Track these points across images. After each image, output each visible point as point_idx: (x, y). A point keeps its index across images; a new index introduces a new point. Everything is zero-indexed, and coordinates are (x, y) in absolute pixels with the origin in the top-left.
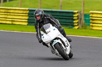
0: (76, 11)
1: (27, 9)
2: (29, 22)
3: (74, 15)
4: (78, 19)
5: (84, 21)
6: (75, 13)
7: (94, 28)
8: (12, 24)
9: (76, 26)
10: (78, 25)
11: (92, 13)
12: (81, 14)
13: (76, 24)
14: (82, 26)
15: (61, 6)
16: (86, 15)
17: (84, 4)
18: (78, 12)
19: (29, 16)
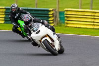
0: (51, 9)
1: (4, 7)
2: (5, 21)
3: (49, 13)
4: (53, 16)
5: (59, 19)
6: (50, 11)
7: (68, 25)
9: (51, 23)
11: (67, 11)
12: (56, 12)
13: (52, 22)
14: (57, 24)
15: (37, 4)
16: (61, 13)
17: (58, 2)
18: (53, 10)
19: (6, 15)
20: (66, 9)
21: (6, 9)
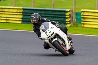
0: (68, 10)
1: (21, 8)
3: (66, 14)
4: (70, 17)
5: (76, 20)
6: (67, 12)
8: (7, 23)
9: (68, 24)
10: (70, 23)
11: (84, 12)
12: (73, 13)
13: (69, 22)
14: (74, 25)
15: (54, 5)
16: (77, 14)
17: (75, 3)
18: (70, 11)
19: (23, 15)
20: (82, 10)
21: (24, 9)
